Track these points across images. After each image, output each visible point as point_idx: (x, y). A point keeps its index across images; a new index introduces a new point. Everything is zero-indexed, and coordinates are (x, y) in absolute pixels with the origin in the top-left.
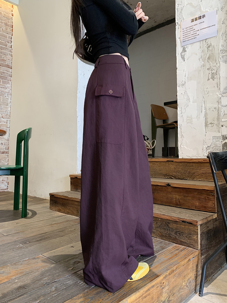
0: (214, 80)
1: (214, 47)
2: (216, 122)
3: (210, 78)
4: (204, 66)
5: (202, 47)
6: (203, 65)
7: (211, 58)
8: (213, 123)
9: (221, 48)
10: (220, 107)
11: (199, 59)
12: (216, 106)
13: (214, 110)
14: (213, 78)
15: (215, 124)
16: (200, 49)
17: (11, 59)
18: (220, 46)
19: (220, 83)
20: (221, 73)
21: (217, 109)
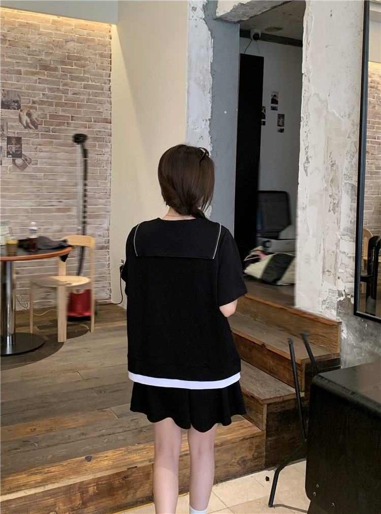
0: (335, 214)
1: (338, 167)
2: (333, 271)
3: (331, 209)
4: (326, 190)
5: (326, 162)
6: (326, 188)
7: (334, 182)
8: (330, 271)
9: (345, 171)
10: (339, 252)
11: (323, 179)
12: (334, 249)
13: (332, 254)
14: (334, 210)
15: (332, 273)
16: (324, 164)
17: (109, 109)
18: (344, 168)
19: (340, 220)
20: (342, 206)
21: (335, 252)
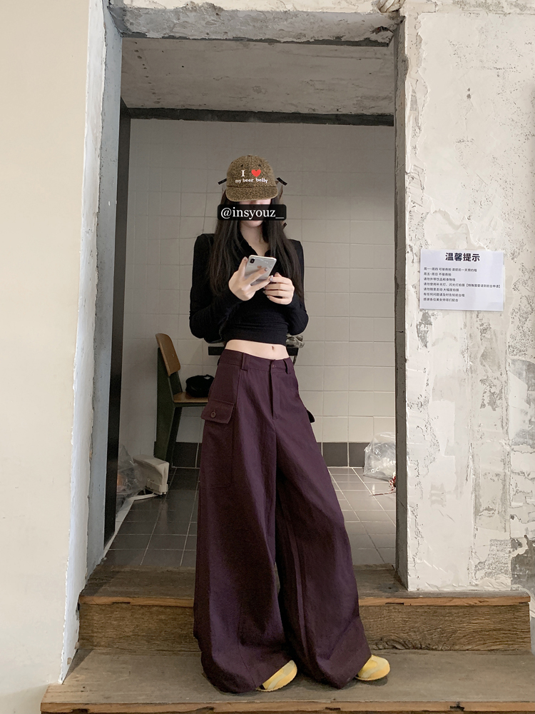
0: (494, 410)
1: (495, 335)
2: (498, 507)
3: (485, 403)
4: (472, 370)
5: (468, 326)
6: (471, 368)
7: (489, 359)
8: (492, 509)
9: (509, 339)
10: (509, 473)
11: (462, 353)
12: (500, 469)
13: (496, 479)
14: (493, 404)
15: (497, 512)
16: (465, 328)
18: (508, 336)
19: (507, 419)
20: (510, 397)
21: (502, 477)
